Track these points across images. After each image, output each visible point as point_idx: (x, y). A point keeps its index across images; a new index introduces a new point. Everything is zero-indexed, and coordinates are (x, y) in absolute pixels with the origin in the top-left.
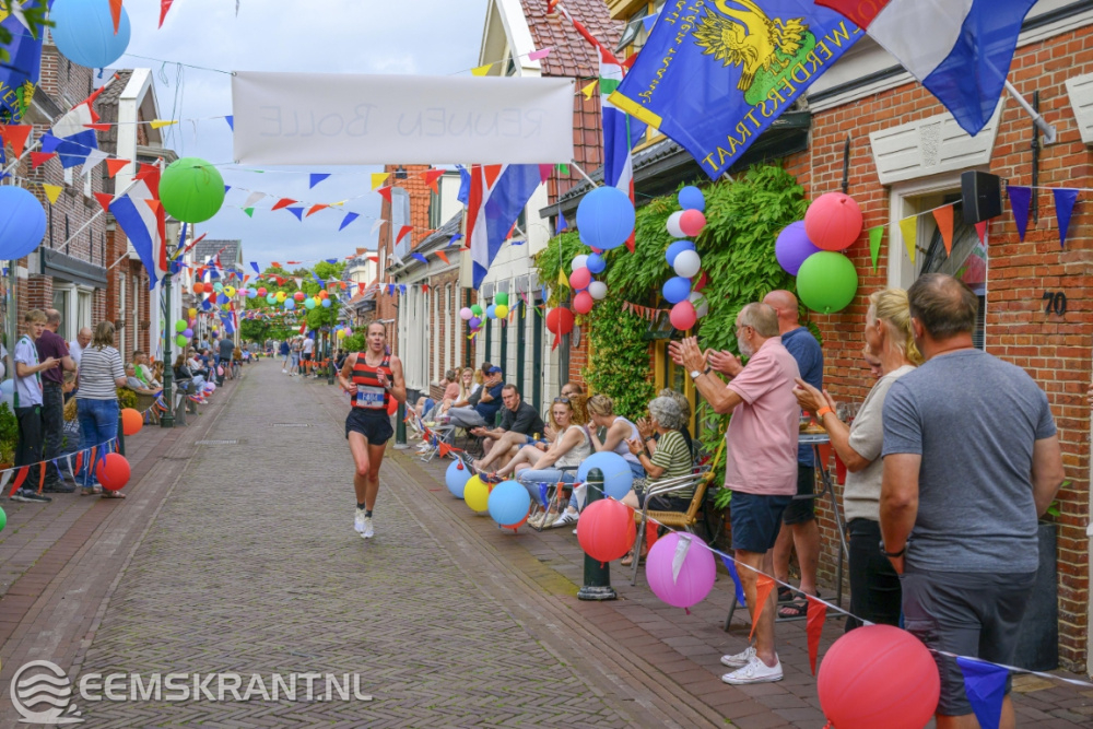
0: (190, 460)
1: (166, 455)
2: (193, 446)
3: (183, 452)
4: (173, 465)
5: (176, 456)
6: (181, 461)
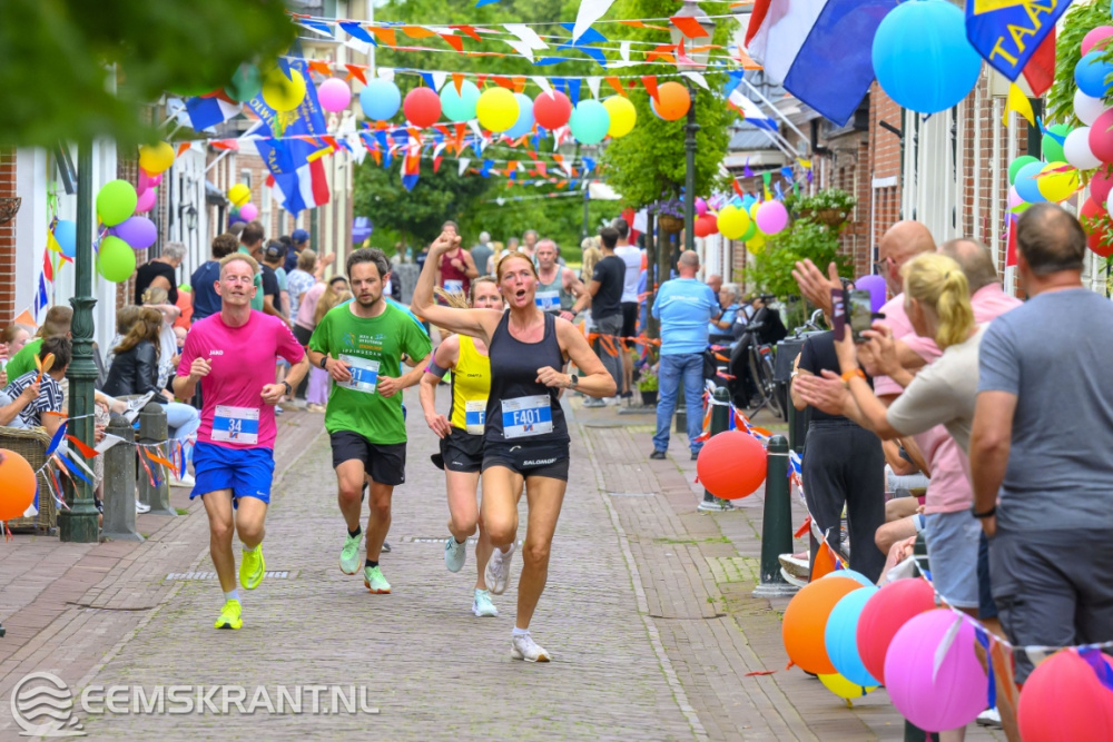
0: (153, 611)
1: (86, 600)
2: (162, 584)
3: (134, 598)
6: (130, 614)
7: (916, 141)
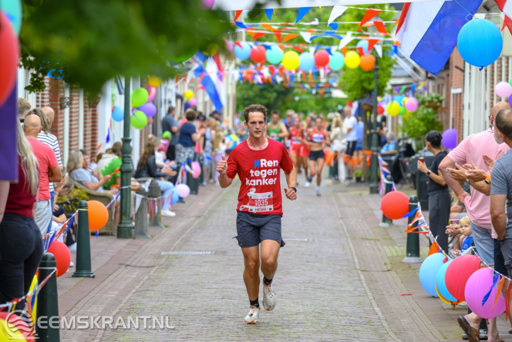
0: (154, 269)
1: (128, 263)
2: (159, 256)
3: (147, 262)
4: (138, 271)
5: (139, 265)
6: (146, 269)
7: (470, 74)
